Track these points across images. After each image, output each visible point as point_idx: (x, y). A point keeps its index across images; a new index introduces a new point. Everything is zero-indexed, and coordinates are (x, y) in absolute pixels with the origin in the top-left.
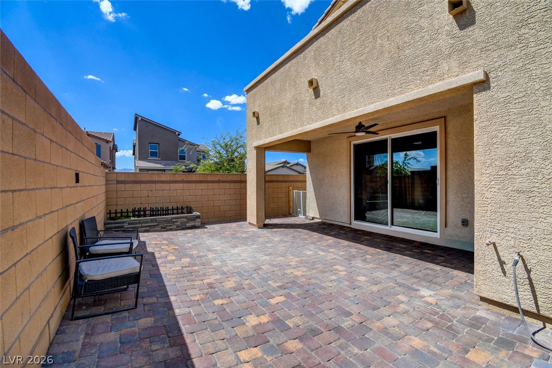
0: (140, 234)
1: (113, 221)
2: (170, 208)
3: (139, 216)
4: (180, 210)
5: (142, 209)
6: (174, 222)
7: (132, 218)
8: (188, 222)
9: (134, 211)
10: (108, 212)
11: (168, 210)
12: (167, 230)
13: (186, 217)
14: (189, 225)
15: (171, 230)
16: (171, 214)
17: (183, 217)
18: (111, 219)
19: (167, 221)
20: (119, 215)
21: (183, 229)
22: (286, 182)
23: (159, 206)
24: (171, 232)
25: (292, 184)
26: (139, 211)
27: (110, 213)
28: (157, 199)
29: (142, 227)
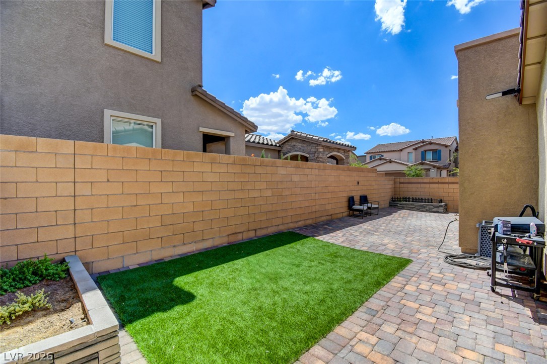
2: (424, 198)
3: (406, 201)
4: (430, 201)
5: (408, 198)
6: (425, 207)
7: (402, 202)
8: (434, 209)
9: (404, 198)
11: (422, 200)
12: (420, 211)
13: (432, 205)
15: (423, 211)
16: (423, 202)
17: (430, 205)
18: (393, 201)
19: (421, 206)
20: (396, 200)
21: (430, 212)
26: (406, 199)
27: (393, 198)
29: (406, 207)
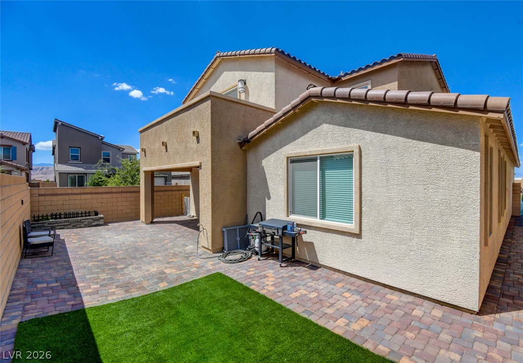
0: (56, 230)
1: (36, 222)
2: (80, 212)
4: (88, 214)
5: (58, 214)
6: (82, 222)
7: (51, 220)
8: (94, 222)
9: (52, 215)
10: (33, 216)
11: (78, 214)
12: (77, 228)
13: (92, 219)
14: (93, 224)
15: (80, 227)
16: (80, 217)
19: (77, 222)
20: (40, 218)
21: (90, 227)
22: (179, 190)
23: (71, 211)
24: (80, 229)
25: (185, 192)
26: (56, 215)
27: (34, 217)
28: (71, 206)
29: (58, 226)
